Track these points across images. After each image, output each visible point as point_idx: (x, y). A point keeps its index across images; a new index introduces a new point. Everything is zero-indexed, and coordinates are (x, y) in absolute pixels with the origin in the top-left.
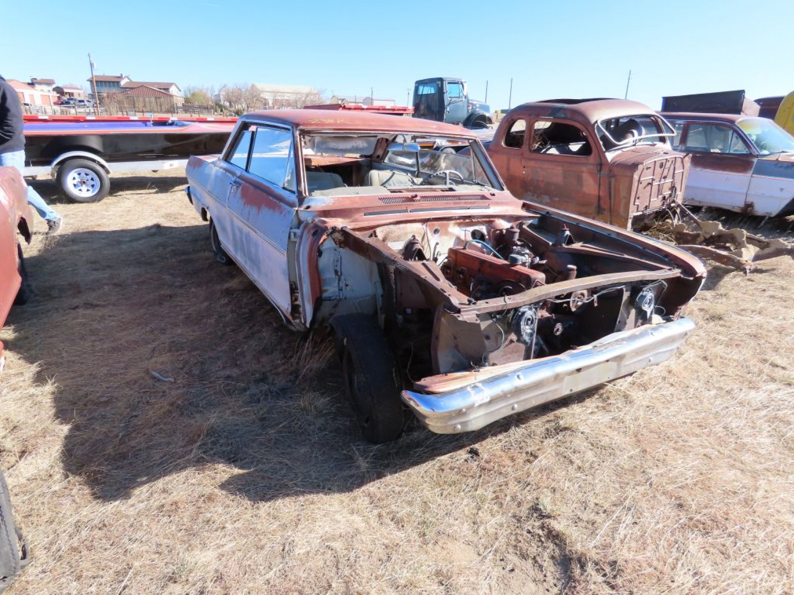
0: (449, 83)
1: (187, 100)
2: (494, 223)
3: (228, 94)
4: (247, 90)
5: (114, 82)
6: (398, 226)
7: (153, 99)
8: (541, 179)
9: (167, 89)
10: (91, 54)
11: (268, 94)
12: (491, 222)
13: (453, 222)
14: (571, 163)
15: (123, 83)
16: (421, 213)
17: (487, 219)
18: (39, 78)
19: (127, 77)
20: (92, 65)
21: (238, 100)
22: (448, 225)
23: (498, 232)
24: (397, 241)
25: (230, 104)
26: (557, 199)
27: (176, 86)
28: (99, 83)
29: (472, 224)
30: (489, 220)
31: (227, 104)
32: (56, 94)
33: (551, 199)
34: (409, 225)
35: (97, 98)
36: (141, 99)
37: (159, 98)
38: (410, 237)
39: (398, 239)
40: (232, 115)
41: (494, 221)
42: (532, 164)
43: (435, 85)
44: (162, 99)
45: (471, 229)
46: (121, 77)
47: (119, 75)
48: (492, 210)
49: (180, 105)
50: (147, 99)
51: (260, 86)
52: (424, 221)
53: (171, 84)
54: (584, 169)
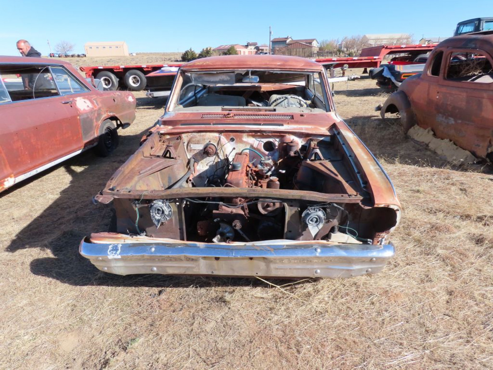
0: (486, 22)
1: (321, 49)
2: (285, 138)
3: (347, 43)
4: (358, 39)
5: (283, 41)
6: (199, 134)
7: (301, 50)
8: (449, 103)
9: (311, 43)
10: (271, 27)
11: (372, 41)
12: (283, 136)
13: (246, 134)
14: (475, 89)
15: (288, 41)
16: (219, 126)
17: (278, 134)
18: (250, 42)
19: (291, 38)
20: (270, 33)
21: (352, 47)
22: (242, 137)
23: (285, 144)
24: (198, 144)
25: (347, 50)
26: (460, 121)
27: (316, 41)
28: (275, 42)
29: (263, 137)
30: (281, 135)
31: (345, 49)
32: (255, 50)
33: (455, 121)
34: (208, 134)
35: (273, 51)
36: (295, 50)
37: (305, 48)
38: (207, 142)
39: (198, 142)
40: (345, 56)
41: (285, 136)
42: (444, 90)
43: (473, 24)
44: (306, 49)
45: (265, 140)
46: (287, 38)
47: (286, 37)
48: (285, 128)
49: (316, 52)
50: (298, 50)
51: (368, 36)
52: (220, 132)
53: (313, 40)
54: (485, 95)
